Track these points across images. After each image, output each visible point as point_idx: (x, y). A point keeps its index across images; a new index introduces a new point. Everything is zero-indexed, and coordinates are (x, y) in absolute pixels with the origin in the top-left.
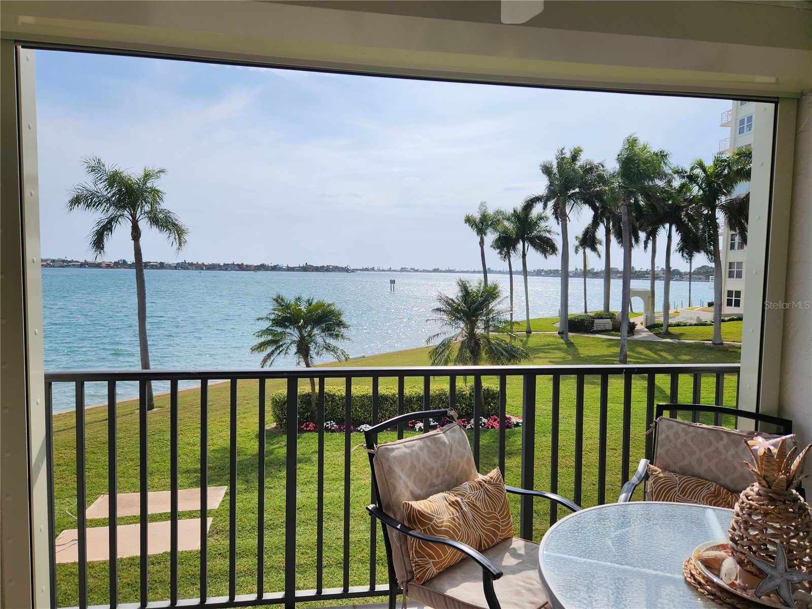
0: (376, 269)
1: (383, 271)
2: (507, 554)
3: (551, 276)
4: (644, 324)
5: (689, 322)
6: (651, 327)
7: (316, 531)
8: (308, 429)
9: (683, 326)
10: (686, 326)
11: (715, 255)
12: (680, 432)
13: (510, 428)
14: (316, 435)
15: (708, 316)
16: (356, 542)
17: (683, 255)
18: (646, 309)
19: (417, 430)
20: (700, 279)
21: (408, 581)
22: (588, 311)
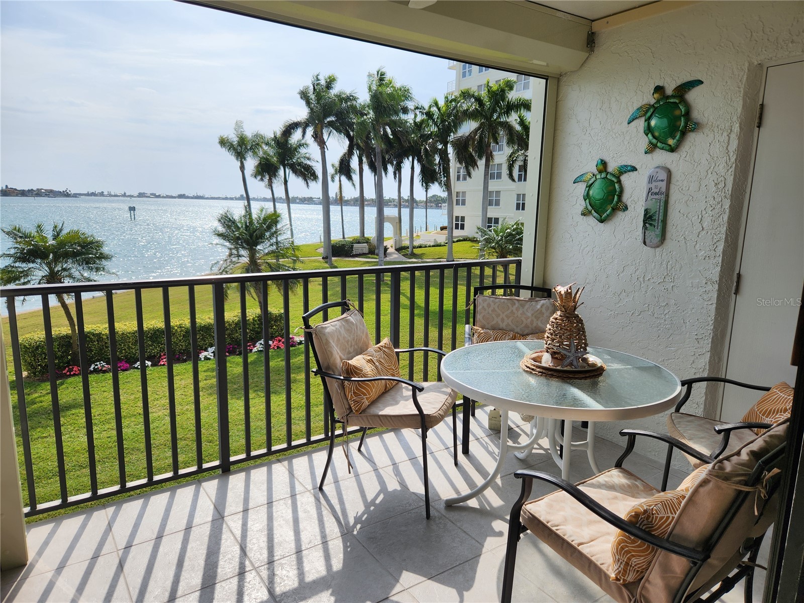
0: (106, 193)
1: (116, 196)
2: (404, 390)
3: (305, 204)
4: (393, 247)
5: (428, 244)
6: (399, 249)
7: (118, 466)
8: (72, 373)
9: (424, 247)
10: (426, 247)
11: (448, 186)
12: (491, 303)
13: (295, 346)
14: (79, 379)
15: (442, 238)
16: (166, 467)
17: (422, 185)
18: (395, 234)
19: (203, 359)
20: (431, 206)
21: (347, 415)
22: (346, 236)
